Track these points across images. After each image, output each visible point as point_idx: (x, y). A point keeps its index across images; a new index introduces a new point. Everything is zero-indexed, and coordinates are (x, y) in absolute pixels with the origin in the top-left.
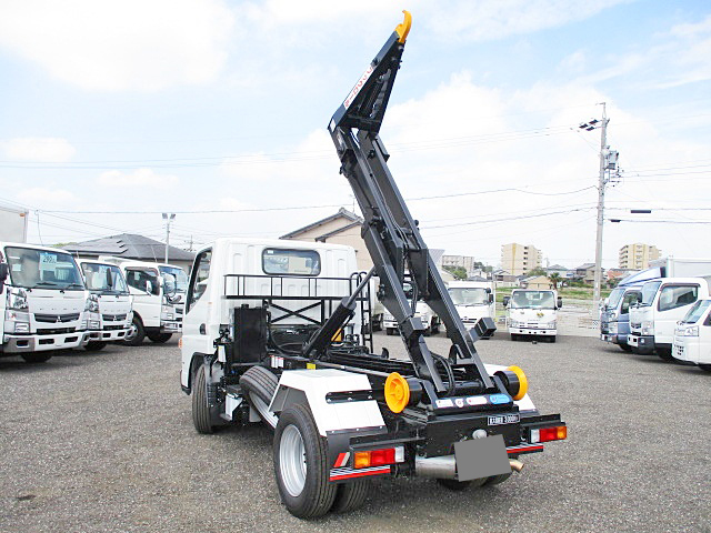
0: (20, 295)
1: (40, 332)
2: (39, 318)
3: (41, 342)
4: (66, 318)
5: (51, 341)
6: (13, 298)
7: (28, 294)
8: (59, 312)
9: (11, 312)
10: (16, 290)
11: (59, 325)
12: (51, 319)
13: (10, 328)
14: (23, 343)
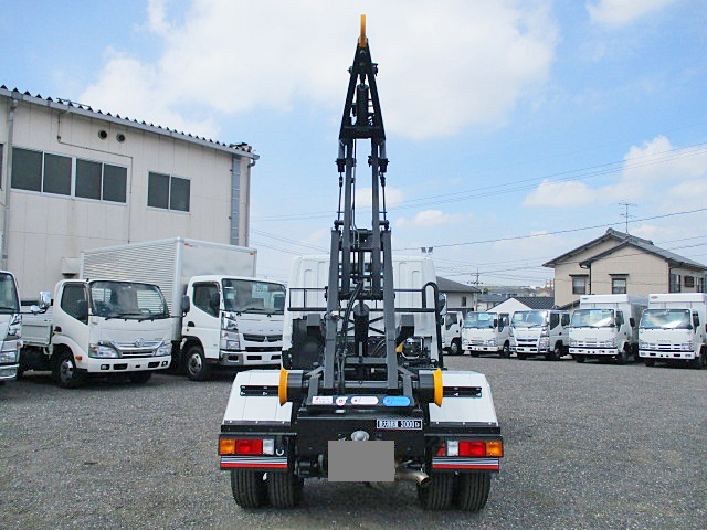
0: (231, 318)
1: (248, 349)
2: (248, 337)
3: (249, 358)
4: (273, 339)
5: (259, 358)
6: (226, 320)
7: (237, 317)
8: (266, 333)
9: (224, 333)
10: (228, 314)
11: (266, 344)
12: (260, 339)
13: (224, 345)
14: (235, 358)
